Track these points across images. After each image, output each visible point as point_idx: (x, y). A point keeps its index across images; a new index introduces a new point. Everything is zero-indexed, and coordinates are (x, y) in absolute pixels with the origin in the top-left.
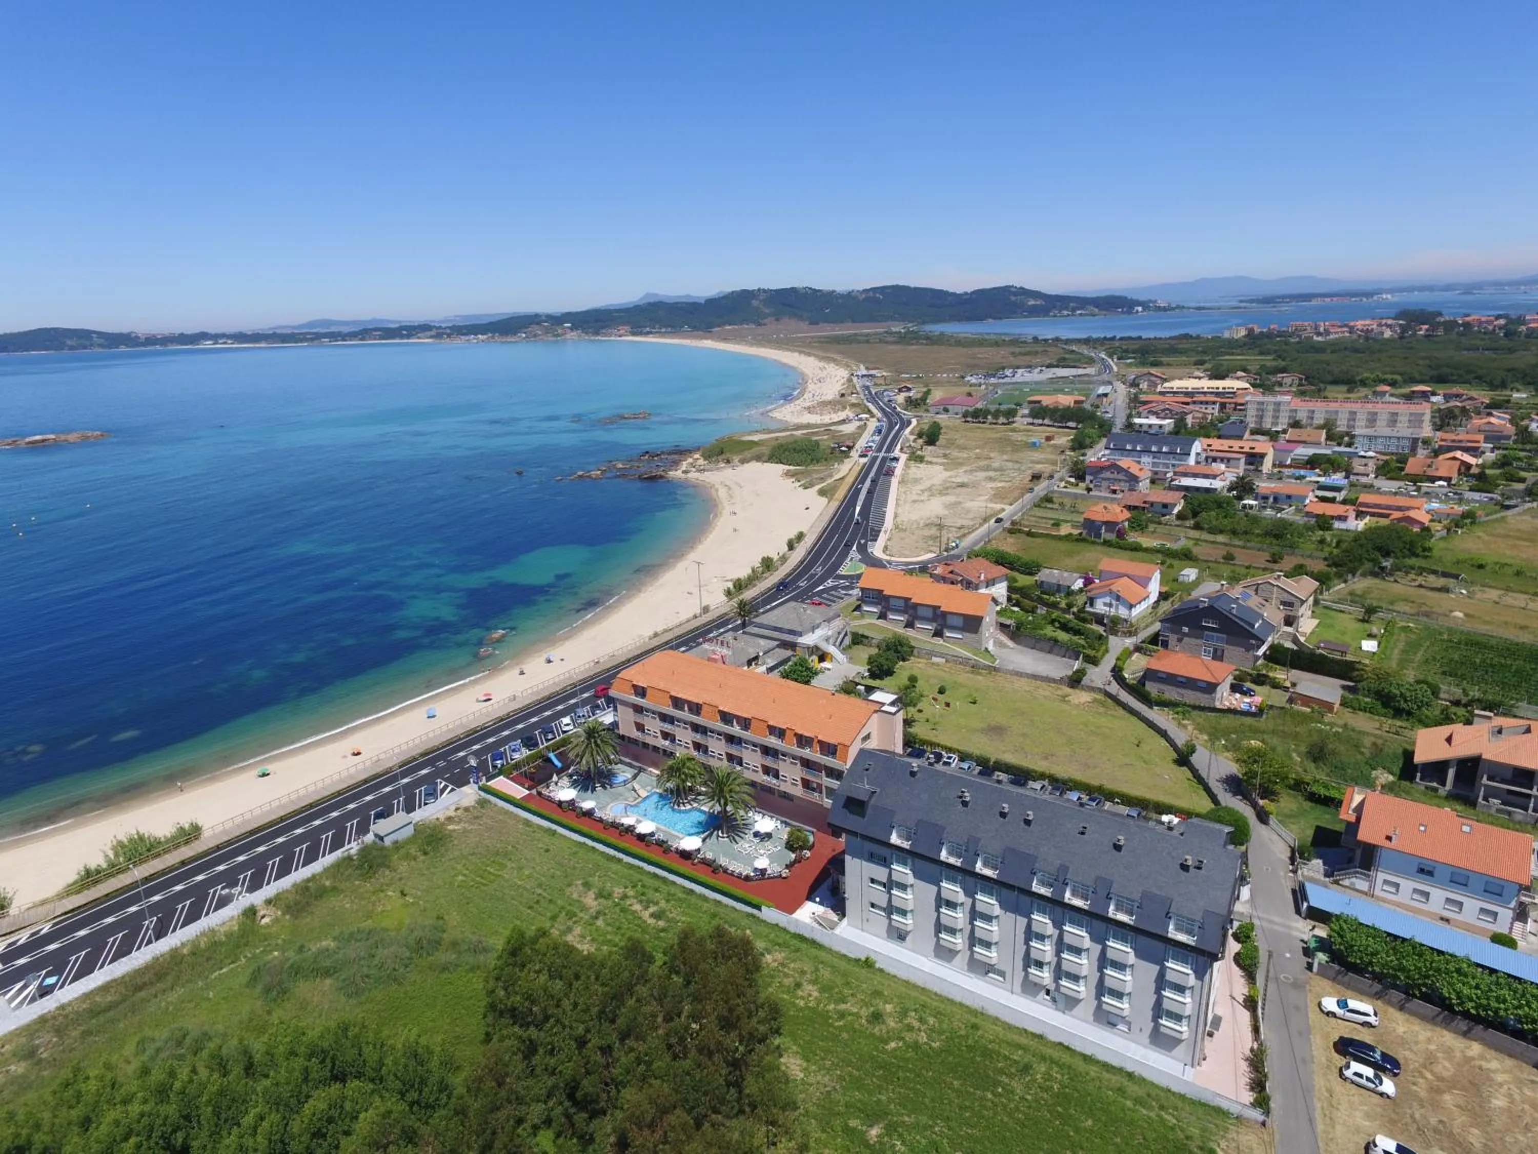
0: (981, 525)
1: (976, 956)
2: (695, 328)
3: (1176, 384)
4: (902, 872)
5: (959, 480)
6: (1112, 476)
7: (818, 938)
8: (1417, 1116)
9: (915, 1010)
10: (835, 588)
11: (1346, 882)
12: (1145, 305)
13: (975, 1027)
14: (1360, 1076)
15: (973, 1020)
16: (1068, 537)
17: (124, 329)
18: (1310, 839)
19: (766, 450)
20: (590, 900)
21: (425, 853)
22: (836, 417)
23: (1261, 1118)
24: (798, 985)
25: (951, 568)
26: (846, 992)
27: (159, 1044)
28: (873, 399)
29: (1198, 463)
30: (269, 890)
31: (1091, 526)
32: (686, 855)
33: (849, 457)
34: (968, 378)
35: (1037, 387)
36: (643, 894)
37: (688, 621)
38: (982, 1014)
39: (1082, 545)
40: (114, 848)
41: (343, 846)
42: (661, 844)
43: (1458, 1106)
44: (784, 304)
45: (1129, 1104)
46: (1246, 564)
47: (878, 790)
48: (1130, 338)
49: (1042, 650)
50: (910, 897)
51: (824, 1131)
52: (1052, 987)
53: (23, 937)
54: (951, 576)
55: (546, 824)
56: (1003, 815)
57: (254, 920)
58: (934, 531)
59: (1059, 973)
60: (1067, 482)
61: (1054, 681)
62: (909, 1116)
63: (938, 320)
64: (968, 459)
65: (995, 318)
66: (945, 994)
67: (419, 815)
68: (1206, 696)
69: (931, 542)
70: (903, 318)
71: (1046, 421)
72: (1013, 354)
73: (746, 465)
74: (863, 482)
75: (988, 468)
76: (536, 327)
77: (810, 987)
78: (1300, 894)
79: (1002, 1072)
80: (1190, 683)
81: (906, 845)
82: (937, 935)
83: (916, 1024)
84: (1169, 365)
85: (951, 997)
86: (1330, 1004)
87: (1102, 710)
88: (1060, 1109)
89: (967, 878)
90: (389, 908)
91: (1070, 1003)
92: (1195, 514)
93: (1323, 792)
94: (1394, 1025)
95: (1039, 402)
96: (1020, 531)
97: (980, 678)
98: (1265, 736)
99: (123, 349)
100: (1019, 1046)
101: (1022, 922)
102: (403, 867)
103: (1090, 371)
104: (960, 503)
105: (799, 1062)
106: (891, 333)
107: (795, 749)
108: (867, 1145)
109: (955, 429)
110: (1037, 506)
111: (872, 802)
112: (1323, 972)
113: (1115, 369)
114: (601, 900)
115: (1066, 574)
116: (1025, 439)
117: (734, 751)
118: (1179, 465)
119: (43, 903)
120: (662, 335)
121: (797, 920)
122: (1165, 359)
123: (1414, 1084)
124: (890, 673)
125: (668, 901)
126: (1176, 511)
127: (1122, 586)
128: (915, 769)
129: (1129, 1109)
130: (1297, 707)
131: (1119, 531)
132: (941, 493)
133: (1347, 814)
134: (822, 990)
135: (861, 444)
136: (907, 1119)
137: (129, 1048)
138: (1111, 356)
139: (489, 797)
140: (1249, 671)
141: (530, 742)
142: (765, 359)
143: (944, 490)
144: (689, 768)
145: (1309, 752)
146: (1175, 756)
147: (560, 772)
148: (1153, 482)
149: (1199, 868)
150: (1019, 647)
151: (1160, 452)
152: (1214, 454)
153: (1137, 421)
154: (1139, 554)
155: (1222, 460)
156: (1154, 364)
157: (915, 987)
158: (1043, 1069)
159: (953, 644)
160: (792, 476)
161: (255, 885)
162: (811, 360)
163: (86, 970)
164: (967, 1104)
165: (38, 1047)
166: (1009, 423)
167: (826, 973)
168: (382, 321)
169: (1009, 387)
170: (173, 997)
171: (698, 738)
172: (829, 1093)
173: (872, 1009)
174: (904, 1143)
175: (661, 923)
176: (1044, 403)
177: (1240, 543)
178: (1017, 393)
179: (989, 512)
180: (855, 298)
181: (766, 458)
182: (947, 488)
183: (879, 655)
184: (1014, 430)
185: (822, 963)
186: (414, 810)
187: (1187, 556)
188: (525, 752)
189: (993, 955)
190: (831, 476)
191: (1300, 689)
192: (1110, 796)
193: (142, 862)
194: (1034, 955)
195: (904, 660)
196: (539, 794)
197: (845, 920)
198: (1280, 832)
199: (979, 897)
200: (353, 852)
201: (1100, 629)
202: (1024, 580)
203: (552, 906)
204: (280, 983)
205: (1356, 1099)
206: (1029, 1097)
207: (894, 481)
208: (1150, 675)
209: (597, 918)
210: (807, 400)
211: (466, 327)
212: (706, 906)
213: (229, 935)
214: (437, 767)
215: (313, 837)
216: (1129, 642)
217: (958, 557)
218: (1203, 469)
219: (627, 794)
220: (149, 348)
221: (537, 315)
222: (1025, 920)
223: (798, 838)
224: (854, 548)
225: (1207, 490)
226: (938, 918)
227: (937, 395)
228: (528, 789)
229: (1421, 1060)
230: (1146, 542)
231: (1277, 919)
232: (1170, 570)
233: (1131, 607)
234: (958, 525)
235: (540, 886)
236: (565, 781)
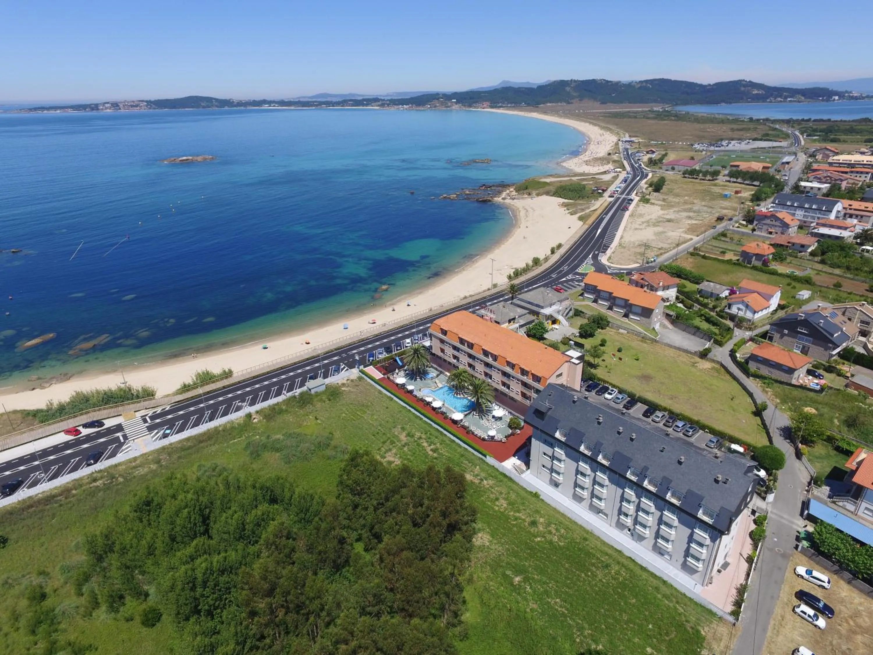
0: (674, 248)
1: (593, 503)
2: (528, 105)
3: (842, 158)
4: (559, 452)
5: (668, 217)
6: (771, 223)
7: (513, 477)
8: (834, 642)
9: (555, 524)
10: (572, 280)
11: (841, 504)
12: (841, 95)
13: (585, 539)
14: (805, 613)
15: (585, 535)
16: (729, 262)
17: (228, 98)
18: (827, 474)
19: (552, 189)
20: (403, 437)
21: (330, 400)
22: (602, 169)
23: (734, 621)
24: (497, 499)
25: (642, 276)
26: (521, 508)
27: (206, 468)
28: (628, 157)
29: (837, 217)
30: (258, 406)
31: (746, 256)
32: (455, 422)
33: (602, 197)
34: (696, 146)
35: (742, 156)
36: (429, 438)
37: (484, 291)
38: (591, 533)
39: (737, 267)
40: (196, 376)
41: (293, 390)
42: (443, 413)
43: (863, 643)
44: (585, 90)
45: (659, 596)
46: (849, 291)
47: (553, 407)
48: (822, 120)
49: (689, 333)
50: (563, 466)
51: (493, 573)
52: (632, 528)
53: (159, 410)
54: (642, 281)
55: (389, 394)
56: (619, 433)
57: (250, 419)
58: (642, 250)
59: (636, 522)
60: (740, 224)
61: (691, 353)
62: (538, 575)
63: (686, 103)
64: (678, 203)
65: (726, 103)
66: (573, 519)
67: (328, 381)
68: (786, 375)
69: (639, 257)
70: (663, 101)
71: (739, 180)
72: (732, 130)
73: (540, 197)
74: (606, 214)
75: (690, 210)
76: (436, 101)
77: (503, 501)
78: (805, 505)
79: (593, 565)
80: (778, 366)
81: (563, 439)
82: (574, 488)
83: (554, 531)
84: (845, 141)
85: (576, 521)
86: (801, 570)
87: (716, 374)
88: (620, 590)
89: (593, 463)
90: (309, 424)
91: (641, 538)
92: (823, 253)
93: (845, 446)
94: (840, 590)
95: (738, 166)
96: (698, 255)
97: (645, 345)
98: (820, 406)
99: (226, 108)
100: (607, 554)
101: (620, 491)
102: (319, 405)
103: (784, 144)
104: (665, 232)
105: (488, 537)
106: (652, 111)
107: (519, 376)
108: (512, 584)
109: (675, 181)
110: (715, 238)
111: (549, 413)
112: (804, 552)
113: (803, 143)
114: (408, 438)
115: (718, 286)
116: (720, 191)
117: (488, 371)
118: (823, 218)
119: (168, 396)
120: (508, 108)
121: (503, 466)
122: (843, 137)
123: (840, 625)
124: (592, 335)
125: (441, 444)
126: (810, 250)
127: (752, 299)
128: (575, 400)
129: (659, 599)
130: (850, 390)
131: (764, 261)
132: (655, 225)
133: (851, 464)
134: (509, 504)
135: (612, 188)
136: (536, 577)
137: (195, 468)
138: (802, 134)
139: (363, 376)
140: (824, 363)
141: (388, 350)
142: (567, 127)
143: (657, 223)
144: (463, 376)
145: (846, 421)
146: (754, 409)
147: (400, 368)
148: (800, 227)
149: (725, 483)
150: (676, 329)
151: (810, 208)
152: (852, 212)
153: (803, 184)
154: (774, 277)
155: (857, 216)
156: (833, 141)
157: (559, 512)
158: (617, 568)
159: (633, 323)
160: (565, 206)
161: (253, 403)
162: (596, 128)
163: (181, 430)
164: (570, 576)
165: (161, 460)
166: (712, 180)
167: (513, 496)
168: (354, 95)
169: (722, 153)
170: (214, 448)
171: (471, 361)
172: (500, 555)
173: (532, 519)
174: (531, 588)
175: (435, 455)
176: (741, 168)
177: (851, 276)
178: (726, 158)
179: (682, 240)
180: (634, 86)
181: (552, 194)
182: (659, 222)
183: (587, 325)
184: (715, 185)
185: (512, 490)
186: (327, 377)
187: (807, 282)
188: (384, 355)
189: (602, 505)
190: (589, 208)
191: (855, 380)
192: (703, 427)
193: (207, 384)
194: (623, 509)
195: (602, 328)
196: (388, 378)
197: (529, 470)
198: (807, 466)
199: (598, 473)
200: (297, 394)
201: (731, 324)
202: (691, 287)
203: (384, 437)
204: (257, 451)
205: (798, 625)
206: (604, 581)
207: (627, 214)
208: (753, 357)
209: (404, 446)
210: (585, 157)
211: (398, 100)
212: (459, 450)
213: (239, 425)
214: (342, 357)
215: (280, 384)
216: (748, 334)
217: (654, 267)
218: (840, 223)
219: (432, 384)
220: (239, 108)
221: (438, 94)
222: (622, 491)
223: (514, 423)
224: (590, 256)
225: (837, 238)
226: (576, 480)
227: (672, 157)
228: (384, 374)
229: (851, 614)
230: (781, 269)
231: (785, 516)
232: (793, 290)
233: (755, 312)
234: (660, 247)
235: (380, 425)
236: (402, 373)
